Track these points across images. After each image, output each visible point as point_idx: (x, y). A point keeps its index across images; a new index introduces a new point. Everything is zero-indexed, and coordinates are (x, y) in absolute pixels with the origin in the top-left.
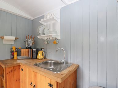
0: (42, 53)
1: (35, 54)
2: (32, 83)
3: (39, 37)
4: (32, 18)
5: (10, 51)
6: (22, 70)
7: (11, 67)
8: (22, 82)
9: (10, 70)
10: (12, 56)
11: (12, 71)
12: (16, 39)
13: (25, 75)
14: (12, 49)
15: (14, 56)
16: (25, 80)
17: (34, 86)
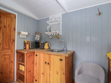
0: (48, 45)
1: (43, 45)
2: (46, 62)
3: (46, 33)
4: (38, 19)
5: (23, 43)
6: (37, 55)
7: (29, 53)
8: (36, 64)
9: (29, 55)
10: (25, 47)
11: (30, 56)
12: (28, 34)
13: (40, 58)
14: (25, 42)
15: (26, 47)
16: (39, 62)
17: (48, 63)
